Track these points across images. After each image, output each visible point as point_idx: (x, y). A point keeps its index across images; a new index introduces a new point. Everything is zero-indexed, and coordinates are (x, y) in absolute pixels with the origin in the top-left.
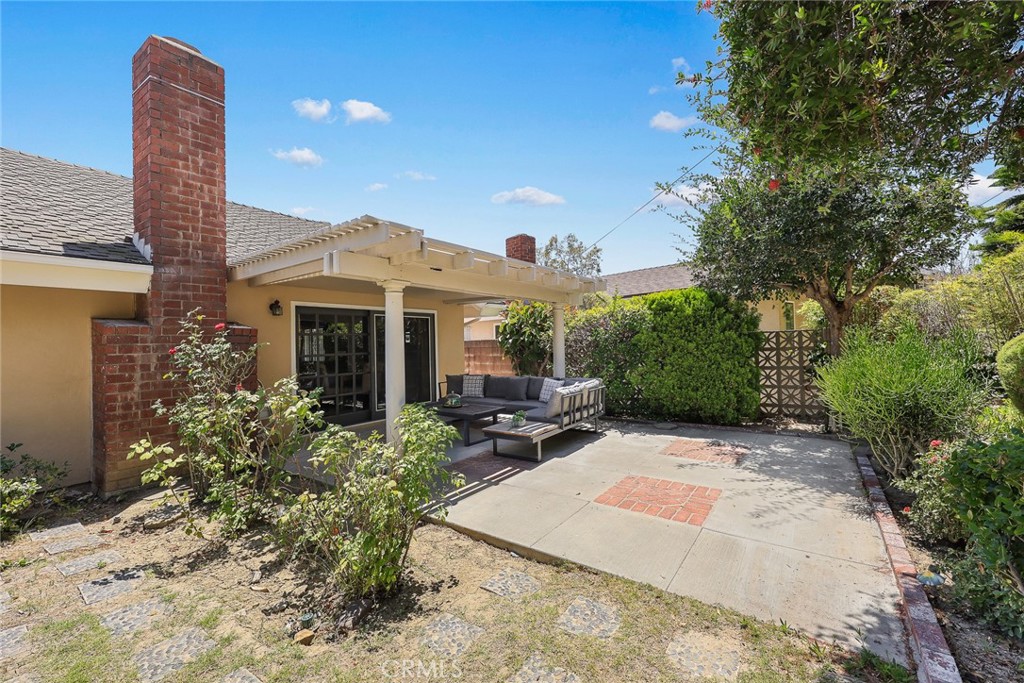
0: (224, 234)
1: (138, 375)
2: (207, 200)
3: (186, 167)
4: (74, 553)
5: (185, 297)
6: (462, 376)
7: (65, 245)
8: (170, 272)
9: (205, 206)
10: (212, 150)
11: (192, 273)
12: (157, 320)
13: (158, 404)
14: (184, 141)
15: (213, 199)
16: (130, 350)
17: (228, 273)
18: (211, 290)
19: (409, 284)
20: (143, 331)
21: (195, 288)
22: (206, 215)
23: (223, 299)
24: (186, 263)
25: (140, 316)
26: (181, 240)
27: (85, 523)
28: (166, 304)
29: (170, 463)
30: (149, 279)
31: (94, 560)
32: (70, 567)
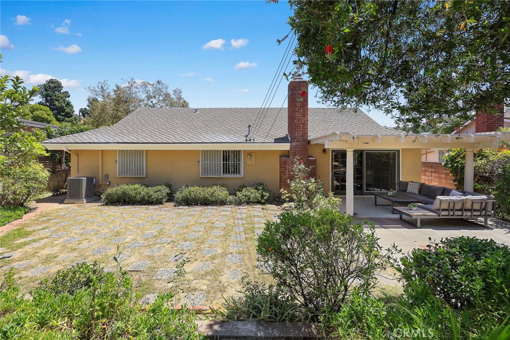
0: (307, 131)
1: (287, 171)
2: (303, 122)
3: (298, 114)
4: (273, 210)
5: (297, 151)
6: (408, 182)
7: (275, 139)
8: (294, 144)
9: (303, 124)
10: (305, 107)
11: (299, 144)
12: (291, 157)
13: (288, 180)
14: (298, 107)
15: (304, 121)
16: (286, 165)
17: (309, 142)
18: (304, 148)
19: (355, 149)
20: (288, 160)
21: (300, 148)
22: (303, 126)
23: (307, 150)
24: (298, 141)
25: (288, 156)
26: (297, 135)
27: (276, 206)
28: (293, 153)
29: (287, 195)
30: (289, 146)
31: (275, 212)
32: (272, 212)
